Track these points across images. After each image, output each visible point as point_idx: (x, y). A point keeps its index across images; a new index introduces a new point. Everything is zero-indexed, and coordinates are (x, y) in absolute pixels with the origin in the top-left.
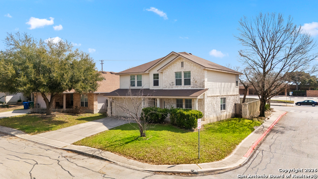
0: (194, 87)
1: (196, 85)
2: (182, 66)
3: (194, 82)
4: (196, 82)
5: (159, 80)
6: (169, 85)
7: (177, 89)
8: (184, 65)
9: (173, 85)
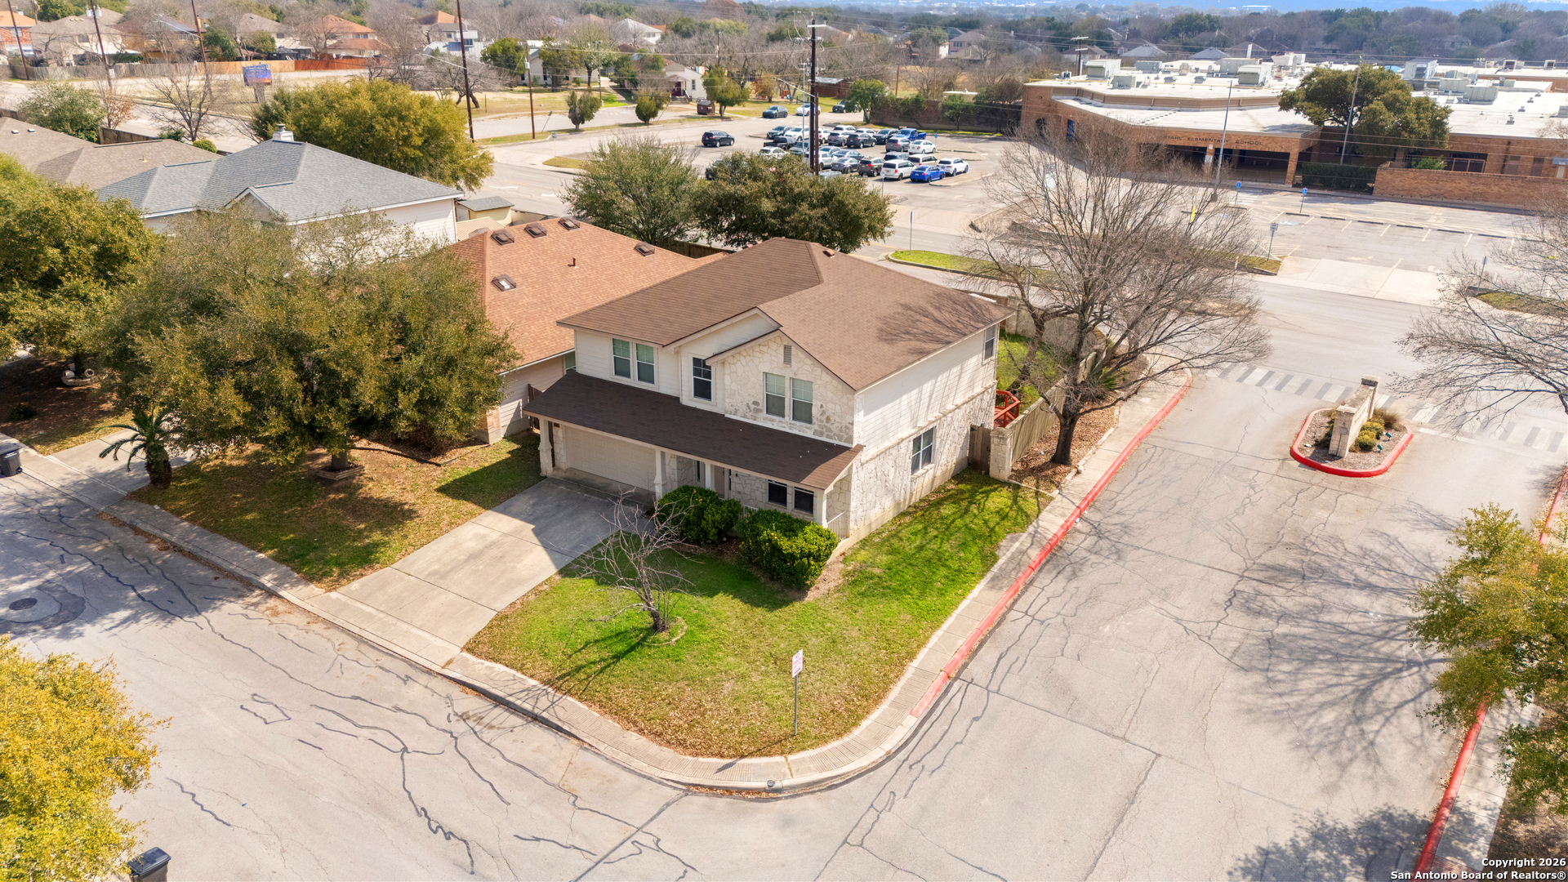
0: (821, 434)
1: (829, 430)
2: (787, 359)
3: (824, 418)
4: (828, 419)
5: (712, 381)
6: (745, 407)
7: (769, 425)
8: (793, 359)
9: (758, 411)
